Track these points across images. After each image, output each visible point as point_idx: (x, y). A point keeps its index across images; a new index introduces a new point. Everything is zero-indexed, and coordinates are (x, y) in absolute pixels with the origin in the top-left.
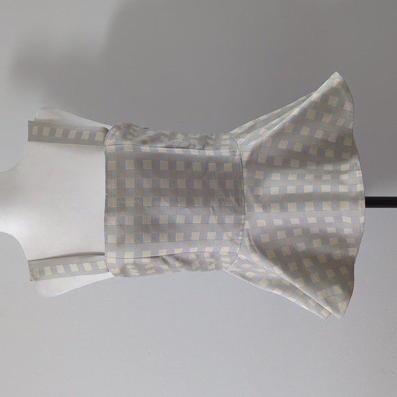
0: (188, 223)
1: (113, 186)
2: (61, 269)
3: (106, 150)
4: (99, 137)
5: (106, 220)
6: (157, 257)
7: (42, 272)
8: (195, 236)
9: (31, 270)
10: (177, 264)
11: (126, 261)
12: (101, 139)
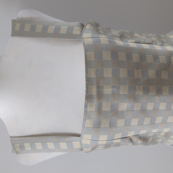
0: (156, 110)
1: (93, 75)
2: (39, 146)
3: (84, 42)
4: (77, 31)
5: (86, 106)
6: (126, 137)
7: (22, 147)
8: (159, 120)
9: (13, 145)
10: (140, 142)
11: (99, 143)
12: (79, 33)
